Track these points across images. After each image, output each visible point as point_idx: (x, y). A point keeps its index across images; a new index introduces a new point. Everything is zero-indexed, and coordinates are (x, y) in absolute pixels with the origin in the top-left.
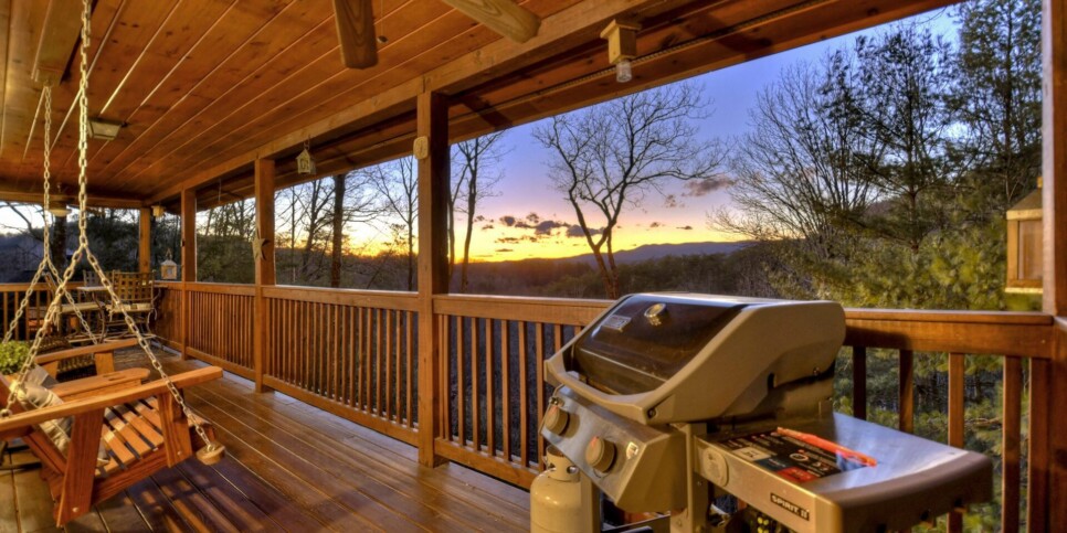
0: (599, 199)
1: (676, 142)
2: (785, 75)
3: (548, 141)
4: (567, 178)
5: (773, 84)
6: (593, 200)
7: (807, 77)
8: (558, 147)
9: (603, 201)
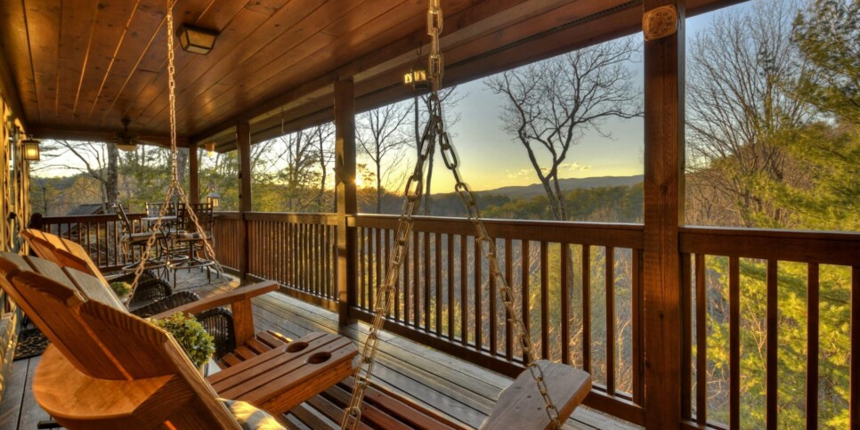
0: (544, 137)
1: (615, 84)
2: (716, 22)
3: (498, 87)
4: (515, 119)
5: (704, 31)
6: (538, 138)
7: (737, 23)
8: (509, 93)
9: (549, 139)
